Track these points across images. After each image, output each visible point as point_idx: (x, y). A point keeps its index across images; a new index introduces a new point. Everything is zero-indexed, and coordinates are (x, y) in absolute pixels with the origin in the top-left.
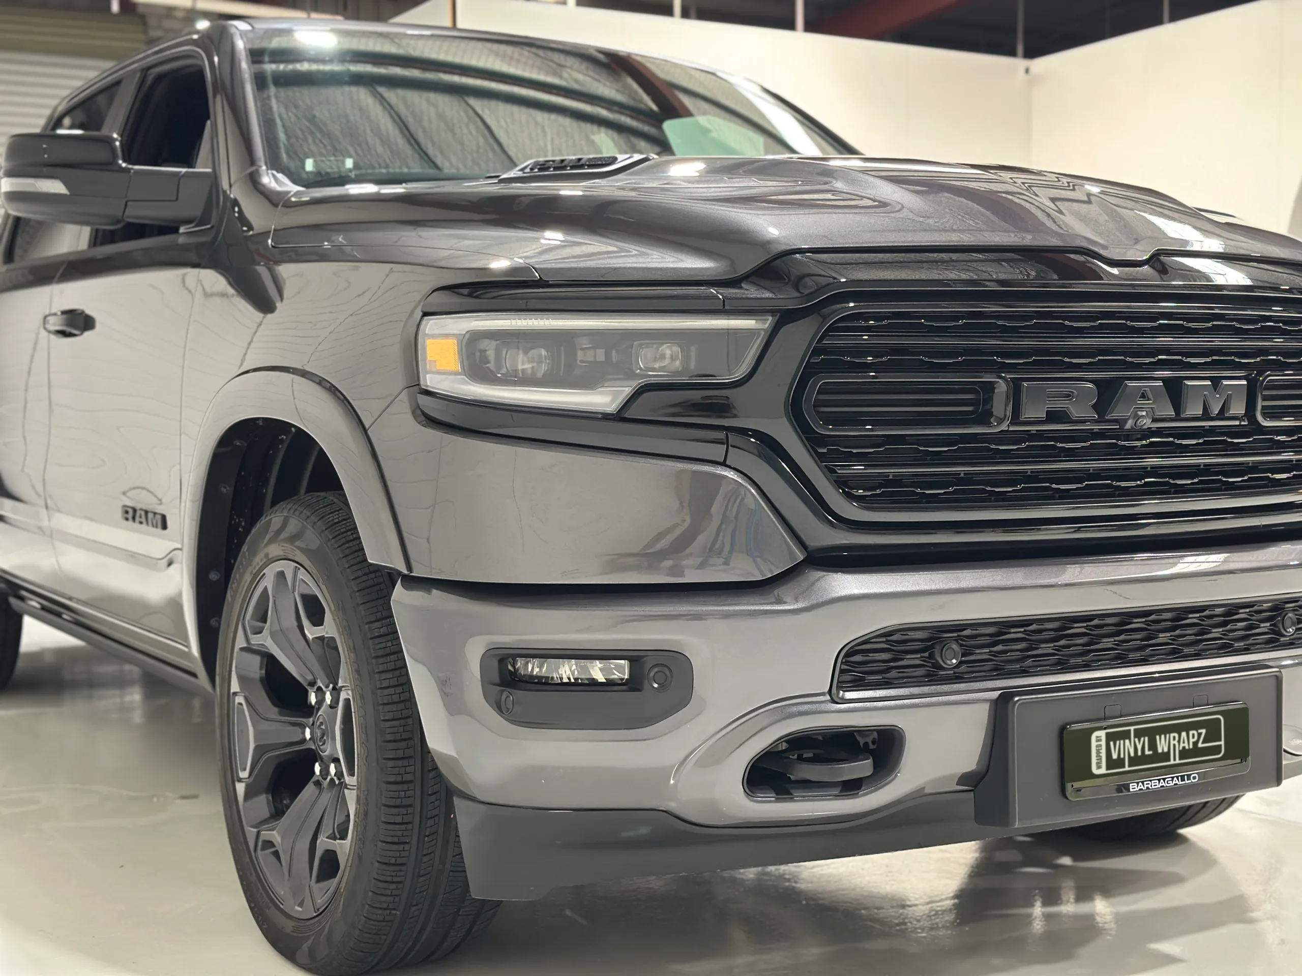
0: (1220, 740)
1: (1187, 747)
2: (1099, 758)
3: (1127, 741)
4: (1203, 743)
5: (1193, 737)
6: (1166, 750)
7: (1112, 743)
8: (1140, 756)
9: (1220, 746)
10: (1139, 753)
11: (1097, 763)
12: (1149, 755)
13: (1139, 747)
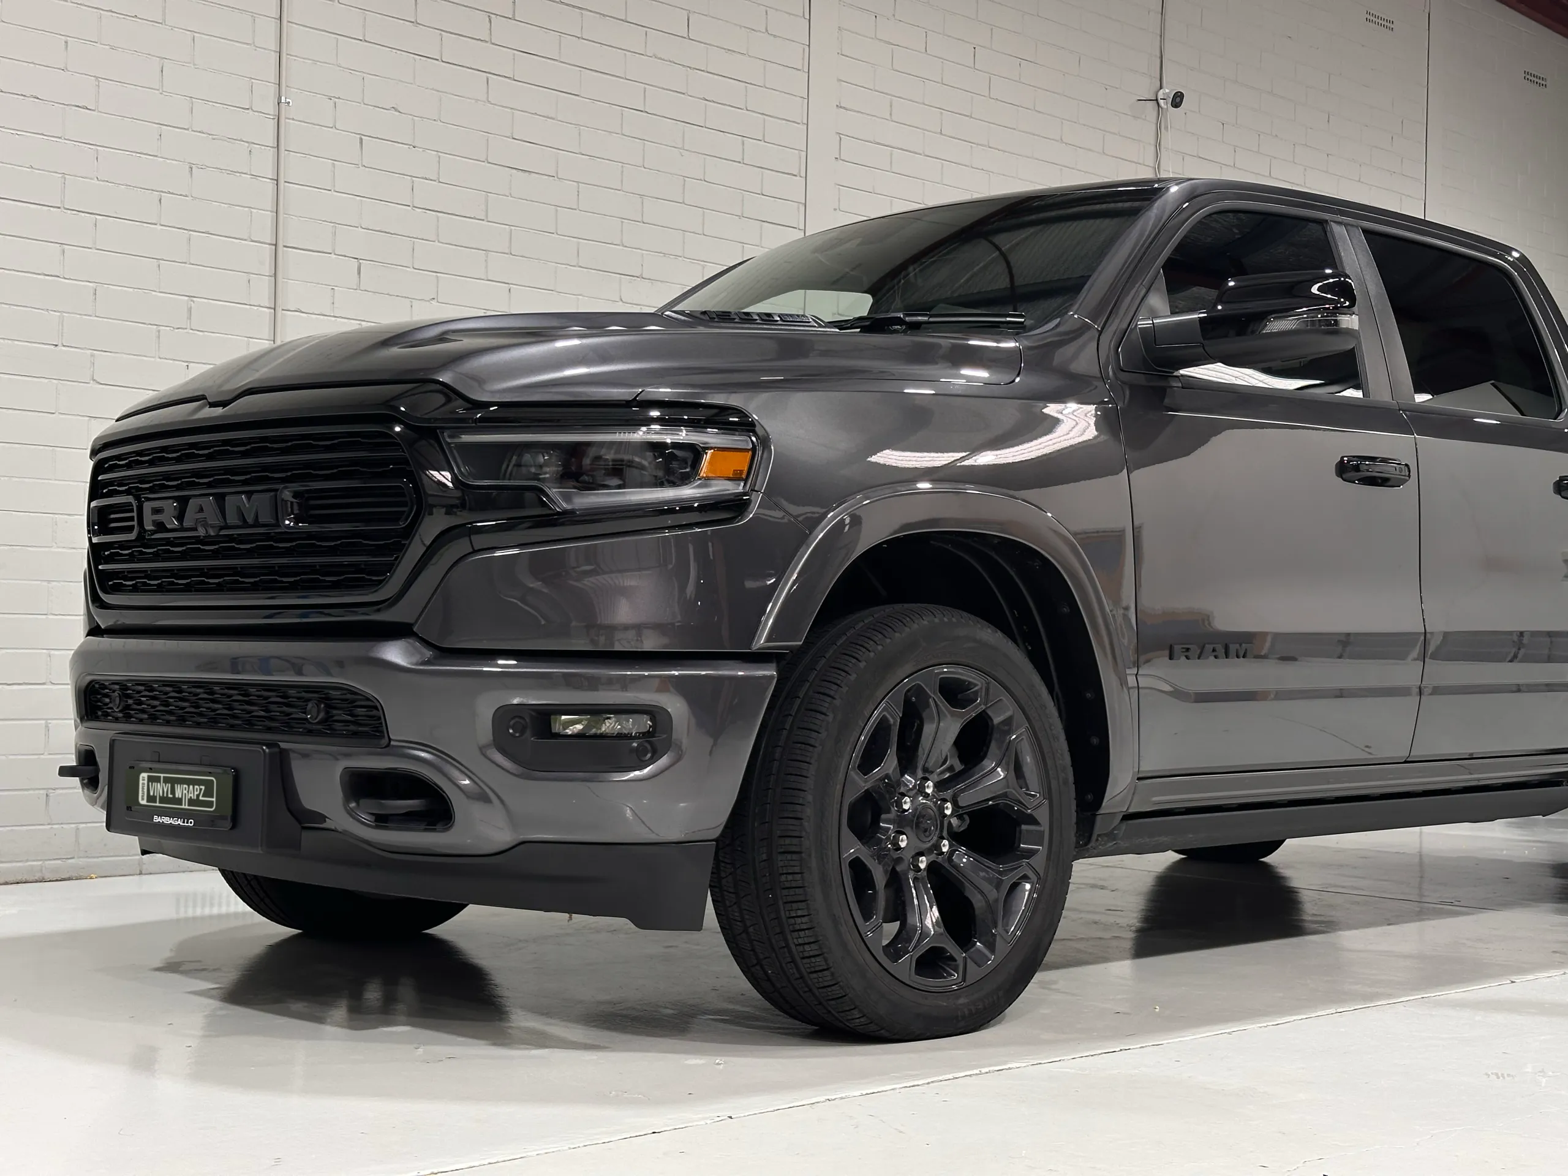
0: (213, 797)
1: (193, 798)
2: (143, 793)
3: (159, 784)
4: (203, 796)
5: (197, 791)
6: (180, 796)
7: (150, 784)
8: (165, 797)
9: (213, 802)
10: (165, 795)
11: (143, 796)
12: (170, 798)
13: (165, 790)
